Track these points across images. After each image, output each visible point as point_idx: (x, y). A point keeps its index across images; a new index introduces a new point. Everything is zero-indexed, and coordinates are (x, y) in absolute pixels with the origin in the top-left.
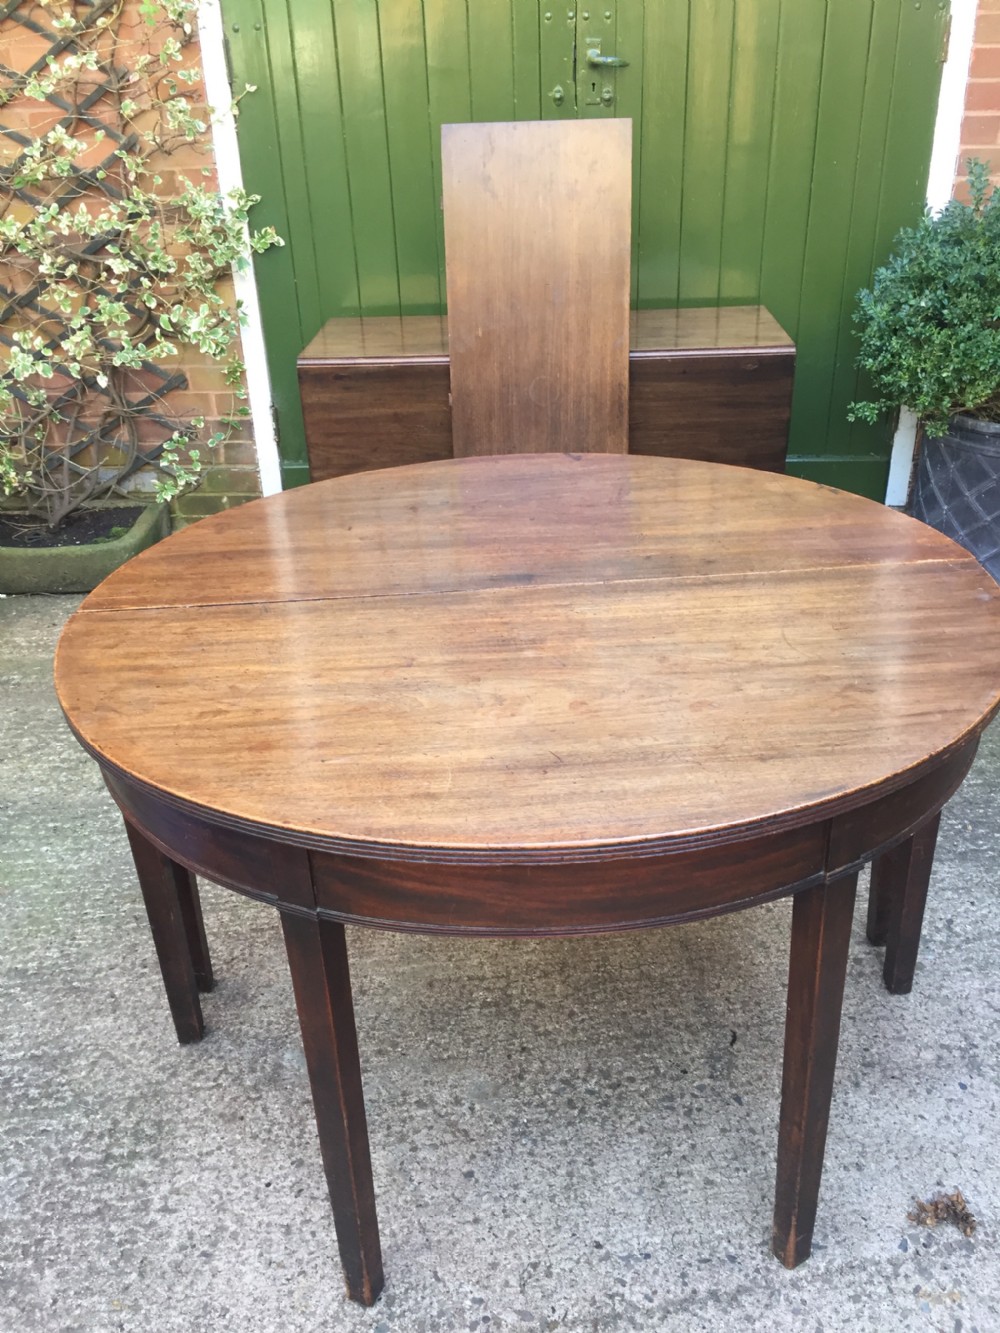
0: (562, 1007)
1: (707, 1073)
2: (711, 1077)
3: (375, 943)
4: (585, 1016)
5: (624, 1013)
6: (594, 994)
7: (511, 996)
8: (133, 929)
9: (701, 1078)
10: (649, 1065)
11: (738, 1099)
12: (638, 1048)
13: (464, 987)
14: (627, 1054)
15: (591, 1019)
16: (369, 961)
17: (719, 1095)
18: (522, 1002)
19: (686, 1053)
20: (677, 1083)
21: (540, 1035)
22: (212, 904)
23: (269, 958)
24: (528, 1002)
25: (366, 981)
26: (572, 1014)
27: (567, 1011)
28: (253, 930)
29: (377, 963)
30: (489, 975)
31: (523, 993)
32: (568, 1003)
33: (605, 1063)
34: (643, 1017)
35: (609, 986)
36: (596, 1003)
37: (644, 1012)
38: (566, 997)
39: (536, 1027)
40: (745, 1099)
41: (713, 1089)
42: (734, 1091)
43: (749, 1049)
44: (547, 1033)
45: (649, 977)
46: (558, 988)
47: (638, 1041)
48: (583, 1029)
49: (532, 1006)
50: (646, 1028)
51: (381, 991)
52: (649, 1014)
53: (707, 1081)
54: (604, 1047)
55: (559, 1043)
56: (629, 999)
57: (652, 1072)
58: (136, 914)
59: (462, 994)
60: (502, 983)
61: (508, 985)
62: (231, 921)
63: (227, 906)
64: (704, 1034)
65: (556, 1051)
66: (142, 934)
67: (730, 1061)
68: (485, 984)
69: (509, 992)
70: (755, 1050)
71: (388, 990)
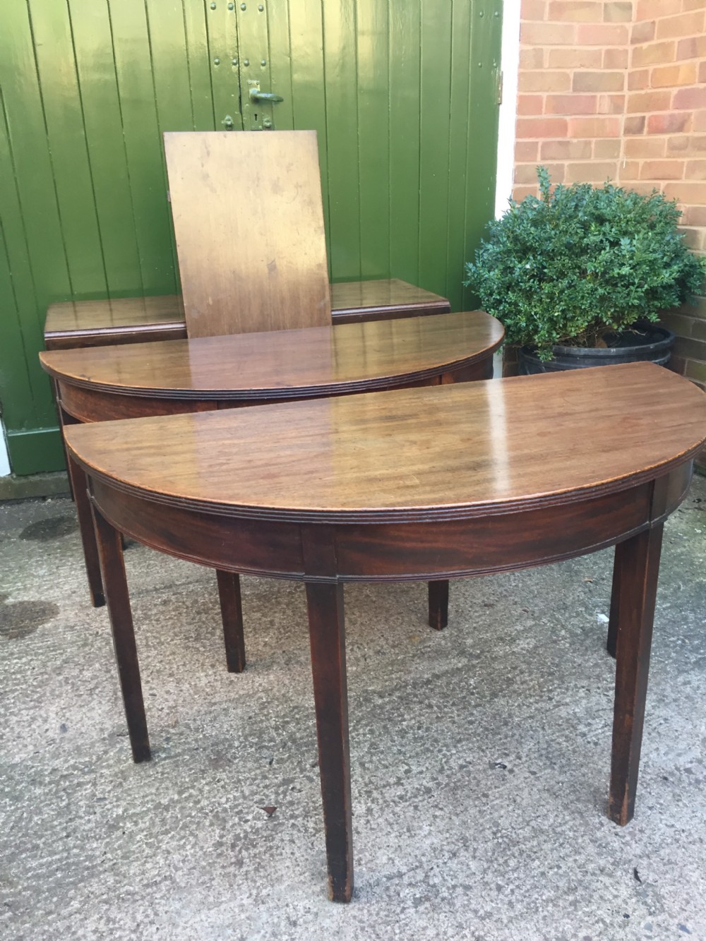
0: (487, 883)
1: (645, 911)
2: (650, 914)
3: (279, 866)
4: (511, 886)
5: (543, 874)
6: (506, 862)
7: (434, 886)
8: (10, 919)
9: (643, 917)
10: (594, 919)
11: (683, 928)
12: (574, 903)
13: (387, 889)
14: (569, 913)
15: (518, 887)
16: (282, 887)
17: (667, 930)
18: (448, 888)
19: (616, 897)
20: (627, 929)
21: (483, 918)
22: (88, 868)
23: (178, 913)
24: (454, 887)
25: (290, 910)
26: (499, 888)
27: (493, 886)
28: (147, 886)
29: (292, 888)
30: (404, 869)
31: (445, 880)
32: (489, 877)
33: (556, 930)
34: (561, 872)
35: (515, 850)
36: (514, 870)
37: (559, 867)
38: (485, 871)
39: (476, 912)
40: (689, 926)
41: (659, 925)
42: (676, 921)
43: (662, 876)
44: (489, 915)
45: (542, 832)
46: (473, 865)
47: (571, 898)
48: (518, 901)
49: (460, 890)
50: (569, 883)
51: (310, 917)
52: (564, 868)
53: (650, 919)
54: (546, 913)
55: (505, 921)
56: (538, 858)
57: (601, 925)
58: (7, 900)
59: (389, 896)
60: (420, 875)
61: (427, 876)
62: (117, 882)
63: (107, 866)
64: (619, 873)
65: (507, 931)
66: (24, 923)
67: (656, 894)
68: (406, 880)
69: (431, 883)
70: (668, 876)
71: (316, 914)
